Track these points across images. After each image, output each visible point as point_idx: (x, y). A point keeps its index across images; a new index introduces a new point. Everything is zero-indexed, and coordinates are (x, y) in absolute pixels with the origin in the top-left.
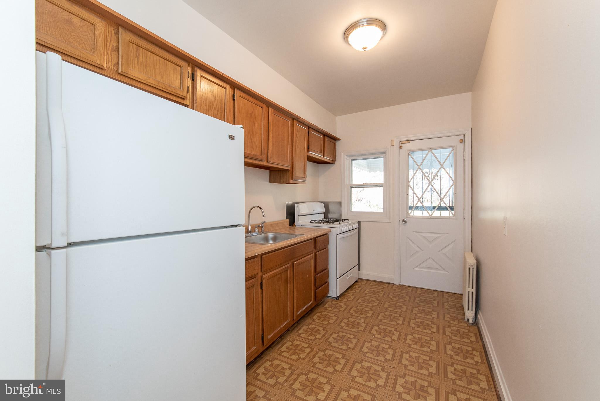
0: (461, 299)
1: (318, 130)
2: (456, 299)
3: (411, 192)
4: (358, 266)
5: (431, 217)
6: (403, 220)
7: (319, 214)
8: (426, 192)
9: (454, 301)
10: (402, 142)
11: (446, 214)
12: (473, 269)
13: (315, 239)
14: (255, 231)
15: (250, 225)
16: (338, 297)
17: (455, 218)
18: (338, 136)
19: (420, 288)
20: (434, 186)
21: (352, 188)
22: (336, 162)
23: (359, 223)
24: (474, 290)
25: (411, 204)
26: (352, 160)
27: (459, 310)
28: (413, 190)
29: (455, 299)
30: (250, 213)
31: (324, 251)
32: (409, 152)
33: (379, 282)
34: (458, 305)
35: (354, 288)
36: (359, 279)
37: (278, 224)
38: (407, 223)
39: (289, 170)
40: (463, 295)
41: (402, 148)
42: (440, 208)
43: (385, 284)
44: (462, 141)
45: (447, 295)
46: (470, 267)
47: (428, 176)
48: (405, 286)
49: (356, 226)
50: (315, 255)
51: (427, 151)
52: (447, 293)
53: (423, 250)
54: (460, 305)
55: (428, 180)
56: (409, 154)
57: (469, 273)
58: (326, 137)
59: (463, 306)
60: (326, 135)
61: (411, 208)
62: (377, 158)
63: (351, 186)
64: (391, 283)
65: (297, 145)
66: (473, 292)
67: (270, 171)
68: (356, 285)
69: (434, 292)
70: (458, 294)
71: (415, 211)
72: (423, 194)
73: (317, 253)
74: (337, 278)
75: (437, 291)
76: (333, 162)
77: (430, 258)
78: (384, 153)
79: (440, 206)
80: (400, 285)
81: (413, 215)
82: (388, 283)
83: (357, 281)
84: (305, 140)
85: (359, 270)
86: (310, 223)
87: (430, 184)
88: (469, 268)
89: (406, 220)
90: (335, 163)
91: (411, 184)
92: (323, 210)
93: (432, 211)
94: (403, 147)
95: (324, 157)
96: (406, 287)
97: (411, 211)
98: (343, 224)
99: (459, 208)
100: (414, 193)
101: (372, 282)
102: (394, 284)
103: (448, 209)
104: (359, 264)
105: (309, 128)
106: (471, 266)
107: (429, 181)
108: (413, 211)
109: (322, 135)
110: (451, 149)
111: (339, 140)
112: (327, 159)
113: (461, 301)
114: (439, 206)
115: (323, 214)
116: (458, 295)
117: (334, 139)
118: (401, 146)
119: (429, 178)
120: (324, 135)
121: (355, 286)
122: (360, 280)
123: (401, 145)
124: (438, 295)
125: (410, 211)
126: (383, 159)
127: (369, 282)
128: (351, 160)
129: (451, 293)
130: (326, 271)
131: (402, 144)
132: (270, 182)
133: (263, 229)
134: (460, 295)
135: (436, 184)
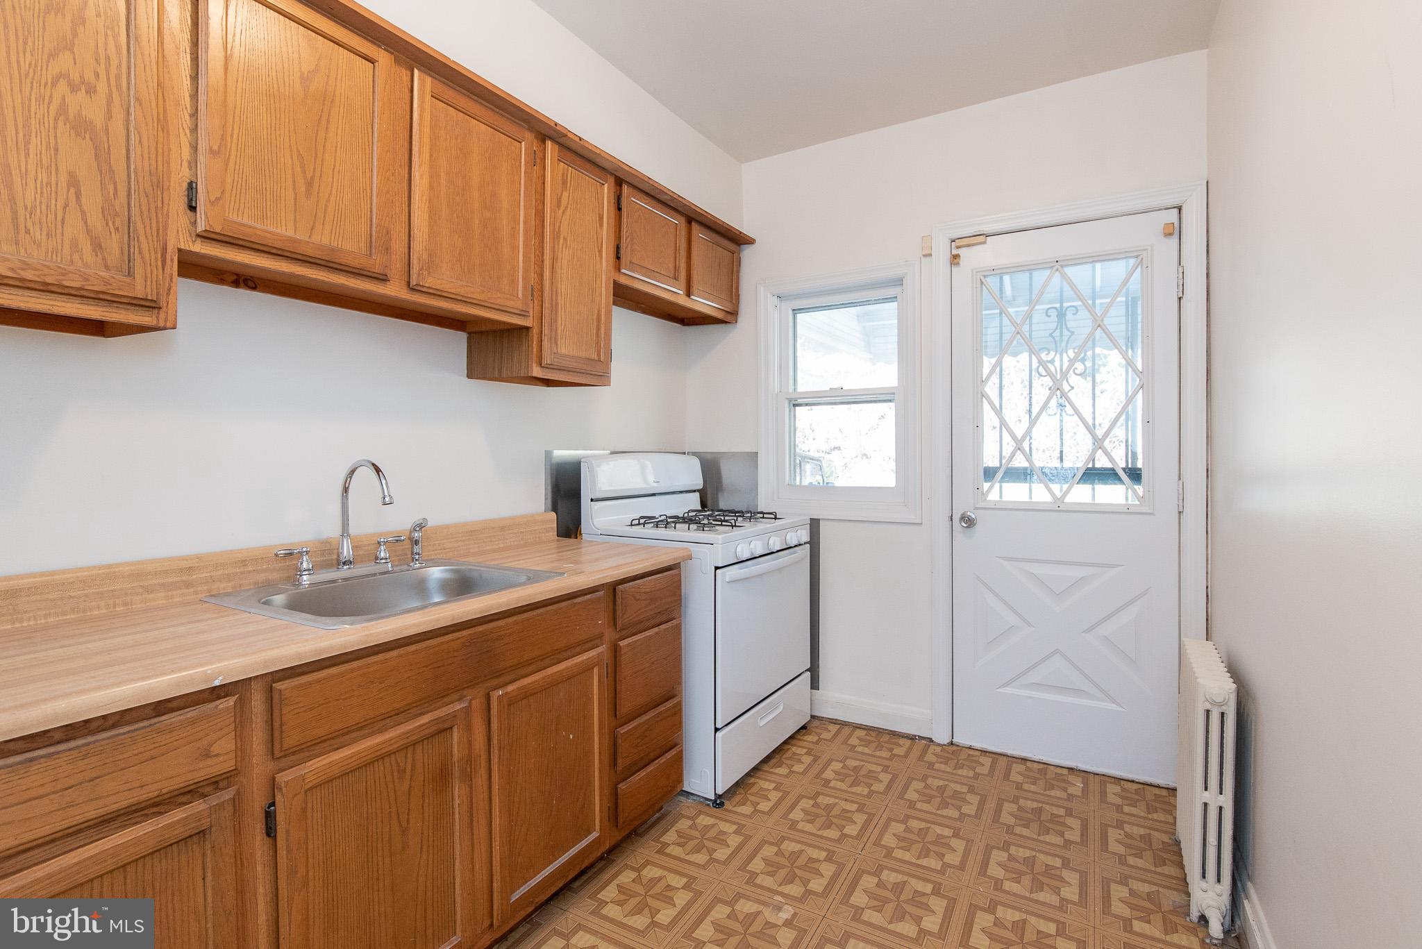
0: (1171, 809)
1: (663, 198)
2: (1150, 809)
3: (989, 417)
4: (809, 673)
5: (1058, 508)
6: (963, 518)
7: (681, 492)
8: (1044, 415)
9: (1144, 818)
10: (959, 243)
11: (1113, 494)
12: (1223, 714)
13: (613, 588)
14: (377, 558)
15: (349, 535)
16: (718, 796)
17: (1149, 511)
18: (746, 229)
19: (1022, 759)
20: (1071, 395)
21: (795, 405)
22: (740, 319)
23: (814, 525)
24: (1227, 801)
25: (991, 460)
26: (796, 311)
27: (1163, 863)
28: (998, 412)
29: (1148, 808)
30: (346, 490)
31: (657, 633)
32: (985, 276)
33: (879, 731)
34: (1160, 837)
35: (789, 754)
36: (813, 717)
37: (502, 528)
38: (978, 527)
39: (527, 328)
40: (1179, 793)
41: (958, 264)
42: (1092, 475)
43: (902, 741)
44: (1174, 231)
45: (1117, 789)
46: (1208, 708)
47: (1052, 362)
48: (970, 748)
49: (804, 536)
50: (615, 650)
51: (1047, 272)
52: (1118, 780)
53: (1029, 624)
54: (1165, 838)
55: (1049, 373)
56: (982, 283)
57: (1207, 732)
58: (695, 226)
59: (1178, 843)
60: (693, 218)
61: (989, 474)
62: (878, 301)
63: (790, 400)
64: (921, 738)
65: (565, 239)
66: (1221, 808)
67: (469, 333)
68: (801, 743)
69: (1072, 778)
70: (1158, 787)
71: (1004, 485)
72: (1033, 422)
73: (622, 643)
74: (717, 730)
75: (1083, 774)
76: (730, 317)
77: (1056, 652)
78: (899, 282)
79: (1093, 468)
80: (952, 743)
81: (998, 499)
82: (912, 738)
83: (804, 727)
84: (601, 225)
85: (815, 684)
86: (632, 525)
87: (1056, 389)
88: (1208, 711)
89: (973, 516)
90: (736, 322)
91: (991, 389)
92: (698, 482)
93: (1065, 487)
94: (962, 261)
95: (688, 294)
96: (971, 752)
97: (989, 484)
98: (748, 528)
99: (1160, 474)
100: (1003, 423)
101: (858, 730)
102: (931, 740)
103: (1120, 479)
104: (814, 670)
105: (619, 182)
106: (1214, 703)
107: (1053, 377)
108: (997, 485)
109: (679, 217)
110: (1132, 261)
111: (750, 241)
112: (702, 303)
113: (1170, 819)
114: (1090, 465)
115: (697, 494)
116: (1157, 791)
117: (734, 240)
118: (956, 257)
119: (1052, 368)
120: (690, 220)
121: (794, 749)
122: (816, 723)
123: (954, 252)
124: (1085, 791)
125: (986, 486)
126: (895, 304)
127: (847, 730)
128: (791, 312)
129: (1133, 781)
130: (674, 701)
131: (958, 247)
132: (470, 376)
133: (416, 549)
134: (1165, 793)
135: (1079, 390)
